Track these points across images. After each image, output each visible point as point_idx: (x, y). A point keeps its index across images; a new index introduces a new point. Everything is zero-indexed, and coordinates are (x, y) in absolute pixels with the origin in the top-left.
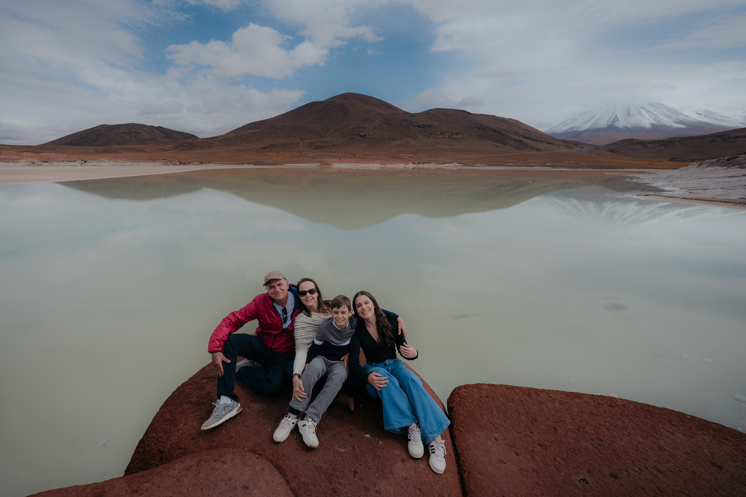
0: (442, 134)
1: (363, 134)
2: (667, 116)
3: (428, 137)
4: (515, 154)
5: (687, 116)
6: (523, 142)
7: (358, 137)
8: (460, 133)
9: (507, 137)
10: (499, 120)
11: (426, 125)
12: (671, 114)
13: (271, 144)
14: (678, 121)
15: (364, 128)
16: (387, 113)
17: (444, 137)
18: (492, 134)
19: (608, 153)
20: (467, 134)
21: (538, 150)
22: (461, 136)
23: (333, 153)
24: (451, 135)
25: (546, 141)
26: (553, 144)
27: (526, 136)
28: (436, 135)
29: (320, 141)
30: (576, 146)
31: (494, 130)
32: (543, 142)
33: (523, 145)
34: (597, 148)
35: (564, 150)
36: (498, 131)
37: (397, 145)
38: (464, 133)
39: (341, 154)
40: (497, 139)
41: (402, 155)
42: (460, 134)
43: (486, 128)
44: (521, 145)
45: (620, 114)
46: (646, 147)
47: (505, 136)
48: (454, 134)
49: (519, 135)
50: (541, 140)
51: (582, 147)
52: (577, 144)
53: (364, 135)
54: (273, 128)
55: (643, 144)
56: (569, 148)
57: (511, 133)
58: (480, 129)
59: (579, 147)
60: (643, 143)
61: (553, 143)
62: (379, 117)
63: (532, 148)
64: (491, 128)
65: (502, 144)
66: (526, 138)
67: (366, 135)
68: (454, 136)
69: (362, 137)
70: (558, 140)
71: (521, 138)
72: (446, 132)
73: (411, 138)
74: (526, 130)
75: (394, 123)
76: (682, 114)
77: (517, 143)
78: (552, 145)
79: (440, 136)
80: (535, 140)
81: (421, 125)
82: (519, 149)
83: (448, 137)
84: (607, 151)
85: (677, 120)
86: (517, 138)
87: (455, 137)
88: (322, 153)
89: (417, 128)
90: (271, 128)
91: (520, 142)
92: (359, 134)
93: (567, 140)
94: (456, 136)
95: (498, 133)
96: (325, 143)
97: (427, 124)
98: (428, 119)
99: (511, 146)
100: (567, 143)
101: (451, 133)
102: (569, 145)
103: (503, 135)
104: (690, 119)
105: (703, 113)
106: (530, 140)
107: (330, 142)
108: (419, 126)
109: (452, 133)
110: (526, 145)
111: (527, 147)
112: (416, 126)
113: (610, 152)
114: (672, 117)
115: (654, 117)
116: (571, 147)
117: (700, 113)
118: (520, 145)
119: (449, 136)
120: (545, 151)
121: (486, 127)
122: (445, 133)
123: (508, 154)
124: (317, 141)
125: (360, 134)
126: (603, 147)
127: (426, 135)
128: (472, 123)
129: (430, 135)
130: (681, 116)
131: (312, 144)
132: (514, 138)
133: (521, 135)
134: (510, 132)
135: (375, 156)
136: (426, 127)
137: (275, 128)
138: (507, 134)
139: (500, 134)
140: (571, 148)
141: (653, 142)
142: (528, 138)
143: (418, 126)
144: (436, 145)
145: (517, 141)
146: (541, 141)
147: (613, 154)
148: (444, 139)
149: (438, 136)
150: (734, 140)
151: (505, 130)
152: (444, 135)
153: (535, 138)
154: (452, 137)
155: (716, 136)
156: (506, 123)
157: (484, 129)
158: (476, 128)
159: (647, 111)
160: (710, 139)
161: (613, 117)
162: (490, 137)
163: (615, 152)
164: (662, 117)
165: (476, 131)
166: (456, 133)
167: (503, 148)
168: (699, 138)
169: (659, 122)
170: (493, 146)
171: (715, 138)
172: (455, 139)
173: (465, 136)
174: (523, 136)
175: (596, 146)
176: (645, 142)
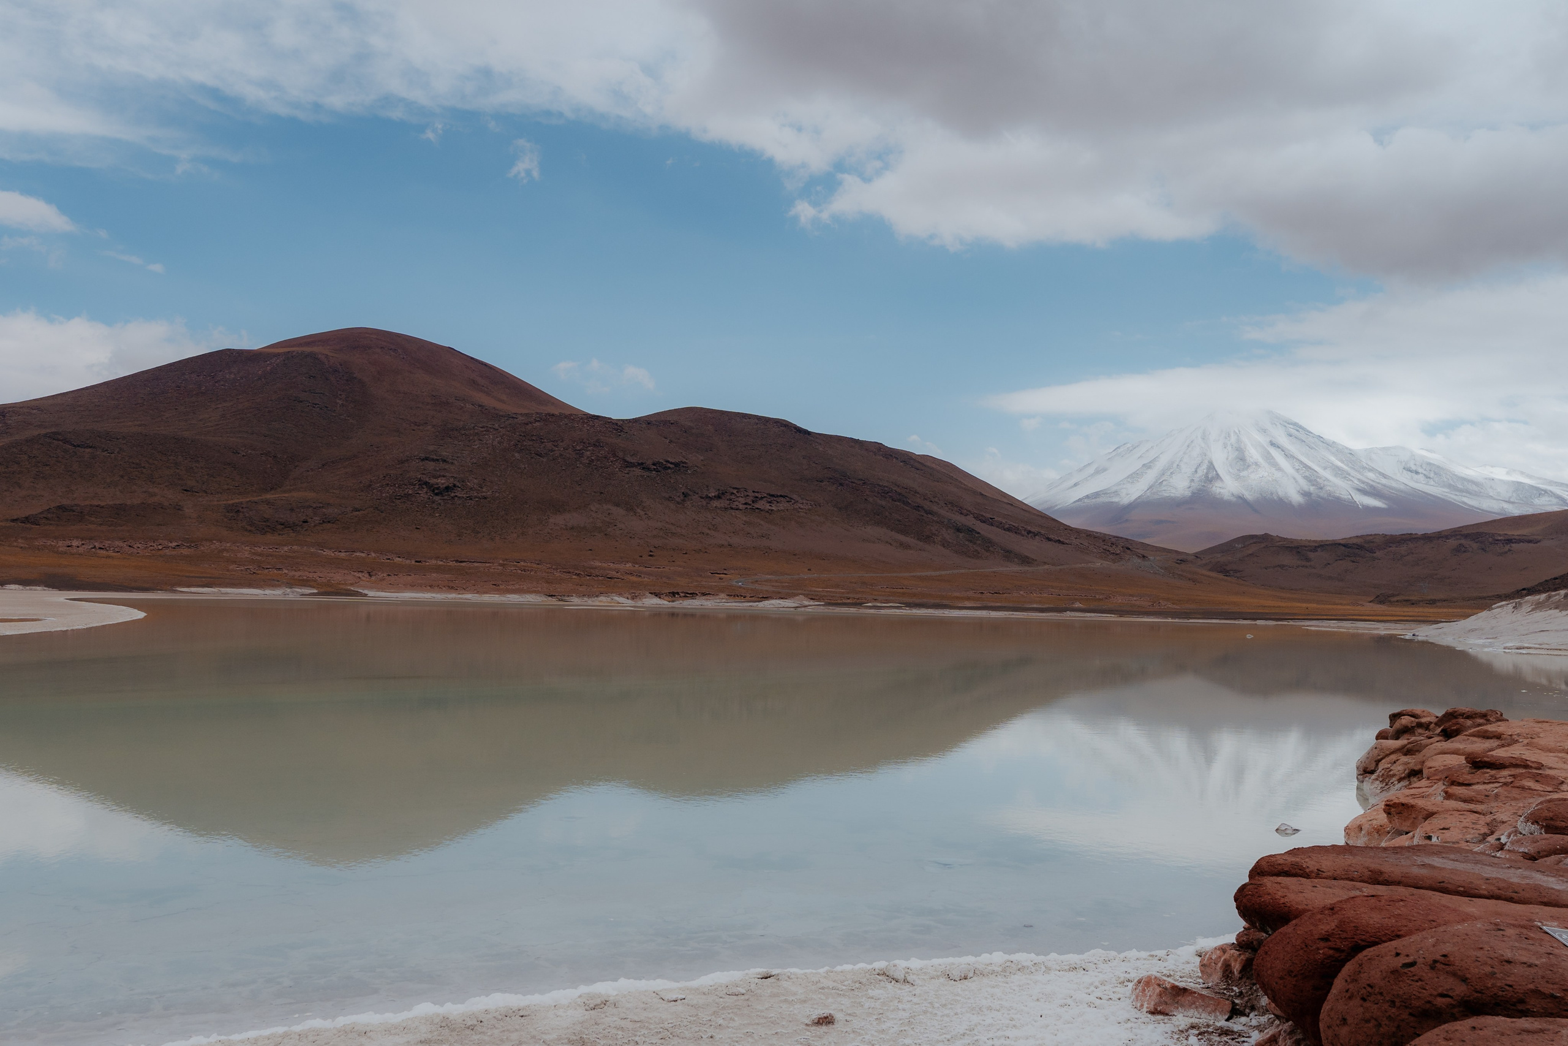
0: (722, 496)
1: (442, 482)
2: (1337, 471)
3: (678, 503)
4: (963, 571)
5: (1385, 476)
6: (979, 533)
7: (424, 494)
8: (781, 496)
10: (899, 459)
11: (668, 462)
12: (1345, 468)
13: (59, 507)
14: (1366, 487)
15: (444, 461)
16: (526, 415)
17: (732, 508)
18: (883, 503)
19: (1214, 574)
20: (802, 499)
21: (1026, 560)
22: (783, 505)
23: (330, 549)
24: (753, 502)
25: (1043, 532)
26: (1063, 543)
27: (982, 515)
28: (702, 498)
29: (268, 502)
30: (1129, 551)
31: (885, 493)
32: (1035, 534)
33: (978, 542)
34: (1182, 559)
35: (1098, 564)
36: (900, 494)
37: (572, 528)
38: (795, 497)
39: (363, 555)
40: (899, 521)
41: (598, 564)
42: (782, 499)
43: (861, 482)
44: (975, 543)
45: (1220, 458)
46: (1308, 560)
47: (923, 513)
48: (762, 498)
49: (963, 511)
50: (1029, 528)
51: (1144, 557)
52: (1130, 547)
53: (447, 488)
54: (58, 440)
55: (1299, 550)
56: (1111, 556)
57: (938, 504)
58: (841, 485)
59: (1137, 556)
60: (1298, 548)
61: (1067, 541)
62: (496, 426)
63: (1009, 555)
64: (878, 485)
65: (918, 539)
66: (984, 522)
67: (455, 486)
68: (761, 505)
69: (437, 494)
70: (1078, 532)
71: (970, 522)
72: (735, 491)
73: (617, 505)
74: (980, 494)
75: (552, 451)
76: (1372, 470)
77: (961, 535)
78: (1061, 547)
79: (716, 503)
80: (1009, 530)
81: (649, 462)
82: (970, 557)
83: (746, 506)
84: (1210, 570)
85: (1362, 485)
86: (959, 519)
87: (766, 509)
88: (286, 548)
89: (638, 471)
90: (48, 440)
91: (970, 531)
92: (426, 483)
93: (1101, 533)
94: (768, 507)
95: (899, 501)
96: (292, 510)
97: (671, 460)
98: (671, 442)
99: (945, 544)
100: (1104, 541)
101: (751, 494)
102: (1108, 548)
103: (918, 508)
104: (1395, 485)
105: (1420, 470)
106: (997, 527)
107: (315, 505)
108: (642, 464)
109: (756, 494)
110: (989, 544)
111: (991, 549)
112: (631, 465)
113: (1219, 572)
114: (1349, 475)
115: (1307, 474)
116: (1117, 554)
117: (1414, 468)
118: (971, 541)
119: (746, 504)
121: (860, 479)
122: (733, 493)
123: (943, 573)
124: (256, 499)
125: (433, 481)
126: (1196, 557)
127: (670, 499)
128: (814, 465)
129: (682, 498)
130: (1371, 475)
131: (235, 510)
132: (949, 520)
133: (969, 511)
134: (936, 499)
135: (501, 565)
136: (666, 468)
137: (65, 441)
138: (927, 505)
139: (908, 504)
140: (1117, 557)
141: (1322, 546)
142: (990, 522)
143: (639, 464)
144: (708, 534)
145: (959, 530)
146: (1029, 532)
147: (1229, 578)
148: (733, 512)
149: (711, 502)
150: (1507, 547)
151: (918, 493)
152: (731, 500)
153: (1011, 523)
154: (757, 507)
155: (1466, 536)
156: (918, 469)
157: (854, 485)
158: (831, 480)
159: (1288, 456)
160: (1453, 543)
161: (1204, 466)
162: (878, 515)
163: (1231, 572)
164: (1327, 474)
165: (830, 491)
166: (768, 494)
167: (920, 550)
168: (1427, 538)
169: (1321, 488)
170: (891, 545)
171: (1463, 541)
172: (767, 515)
173: (796, 506)
174: (976, 515)
175: (1176, 552)
176: (1301, 546)
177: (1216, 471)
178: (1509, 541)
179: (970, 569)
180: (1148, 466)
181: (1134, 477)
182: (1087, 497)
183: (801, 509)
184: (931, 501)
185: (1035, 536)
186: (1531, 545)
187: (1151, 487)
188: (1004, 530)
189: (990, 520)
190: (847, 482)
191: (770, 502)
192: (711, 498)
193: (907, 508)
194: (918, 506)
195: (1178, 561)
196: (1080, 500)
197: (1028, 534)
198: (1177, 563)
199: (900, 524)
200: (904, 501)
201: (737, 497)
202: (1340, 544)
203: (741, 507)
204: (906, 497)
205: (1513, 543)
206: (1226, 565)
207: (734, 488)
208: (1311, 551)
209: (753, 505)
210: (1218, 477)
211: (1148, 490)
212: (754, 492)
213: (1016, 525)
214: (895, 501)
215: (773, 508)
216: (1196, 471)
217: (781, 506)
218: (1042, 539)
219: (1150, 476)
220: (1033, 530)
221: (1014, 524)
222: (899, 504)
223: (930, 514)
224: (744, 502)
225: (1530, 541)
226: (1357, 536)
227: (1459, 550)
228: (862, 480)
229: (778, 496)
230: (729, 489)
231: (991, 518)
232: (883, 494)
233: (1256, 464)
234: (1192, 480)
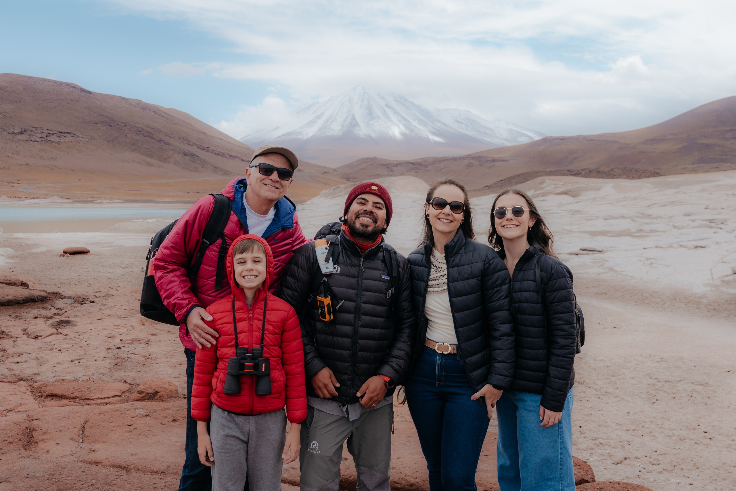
0: (25, 133)
5: (445, 125)
6: (198, 157)
8: (67, 133)
9: (167, 146)
10: (150, 110)
12: (426, 120)
14: (435, 131)
17: (31, 141)
18: (138, 138)
20: (83, 135)
21: (226, 173)
22: (69, 138)
24: (47, 136)
25: (239, 156)
27: (202, 146)
28: (9, 133)
31: (139, 131)
32: (235, 157)
33: (198, 162)
36: (149, 132)
38: (77, 133)
40: (147, 149)
42: (68, 135)
43: (123, 125)
44: (196, 163)
46: (392, 171)
47: (163, 144)
48: (53, 134)
49: (191, 143)
50: (231, 154)
55: (388, 166)
57: (174, 139)
58: (110, 126)
63: (216, 169)
64: (134, 126)
65: (159, 160)
66: (203, 150)
68: (54, 138)
71: (194, 150)
72: (34, 129)
74: (203, 133)
76: (438, 121)
77: (187, 158)
79: (19, 137)
80: (218, 154)
83: (41, 139)
84: (340, 178)
85: (433, 130)
86: (188, 148)
87: (56, 141)
91: (193, 155)
95: (148, 136)
99: (176, 163)
101: (45, 131)
103: (160, 141)
104: (450, 129)
105: (463, 122)
106: (211, 153)
109: (50, 132)
110: (204, 163)
111: (205, 166)
113: (345, 179)
114: (426, 123)
115: (405, 123)
117: (460, 120)
118: (193, 162)
119: (41, 138)
120: (238, 174)
121: (123, 123)
122: (32, 131)
123: (171, 181)
126: (334, 170)
128: (92, 113)
130: (438, 124)
132: (180, 148)
133: (194, 143)
134: (173, 136)
138: (166, 139)
139: (154, 138)
141: (401, 163)
144: (12, 157)
145: (185, 155)
146: (231, 156)
148: (32, 143)
149: (16, 137)
150: (492, 164)
151: (162, 132)
152: (30, 135)
153: (220, 150)
154: (50, 140)
155: (473, 158)
156: (163, 117)
157: (119, 126)
158: (104, 123)
159: (396, 113)
160: (466, 162)
161: (350, 118)
162: (134, 145)
163: (351, 179)
164: (415, 123)
165: (102, 130)
166: (58, 131)
167: (160, 167)
168: (454, 159)
170: (141, 164)
171: (472, 161)
172: (57, 145)
173: (77, 139)
174: (198, 146)
175: (325, 167)
176: (390, 164)
177: (356, 121)
178: (494, 161)
179: (189, 178)
180: (318, 117)
181: (311, 124)
182: (283, 135)
183: (82, 141)
184: (170, 137)
185: (234, 158)
186: (504, 163)
187: (320, 130)
188: (216, 154)
189: (207, 149)
190: (114, 124)
191: (59, 137)
192: (16, 134)
193: (153, 141)
194: (160, 140)
195: (324, 173)
196: (279, 137)
197: (230, 157)
198: (323, 174)
199: (148, 151)
200: (151, 137)
201: (35, 133)
202: (409, 163)
203: (38, 139)
204: (153, 134)
205: (495, 161)
206: (349, 175)
207: (34, 127)
208: (394, 166)
209: (47, 138)
210: (357, 124)
211: (318, 131)
212: (47, 130)
213: (223, 152)
214: (146, 137)
215: (61, 141)
216: (345, 121)
217: (67, 139)
218: (239, 160)
219: (320, 123)
220: (233, 154)
221: (222, 151)
222: (148, 138)
223: (168, 144)
224: (40, 137)
225: (504, 161)
226: (421, 158)
227: (469, 165)
228: (124, 123)
229: (65, 133)
230: (29, 128)
231: (207, 148)
232: (137, 132)
233: (378, 117)
234: (343, 126)
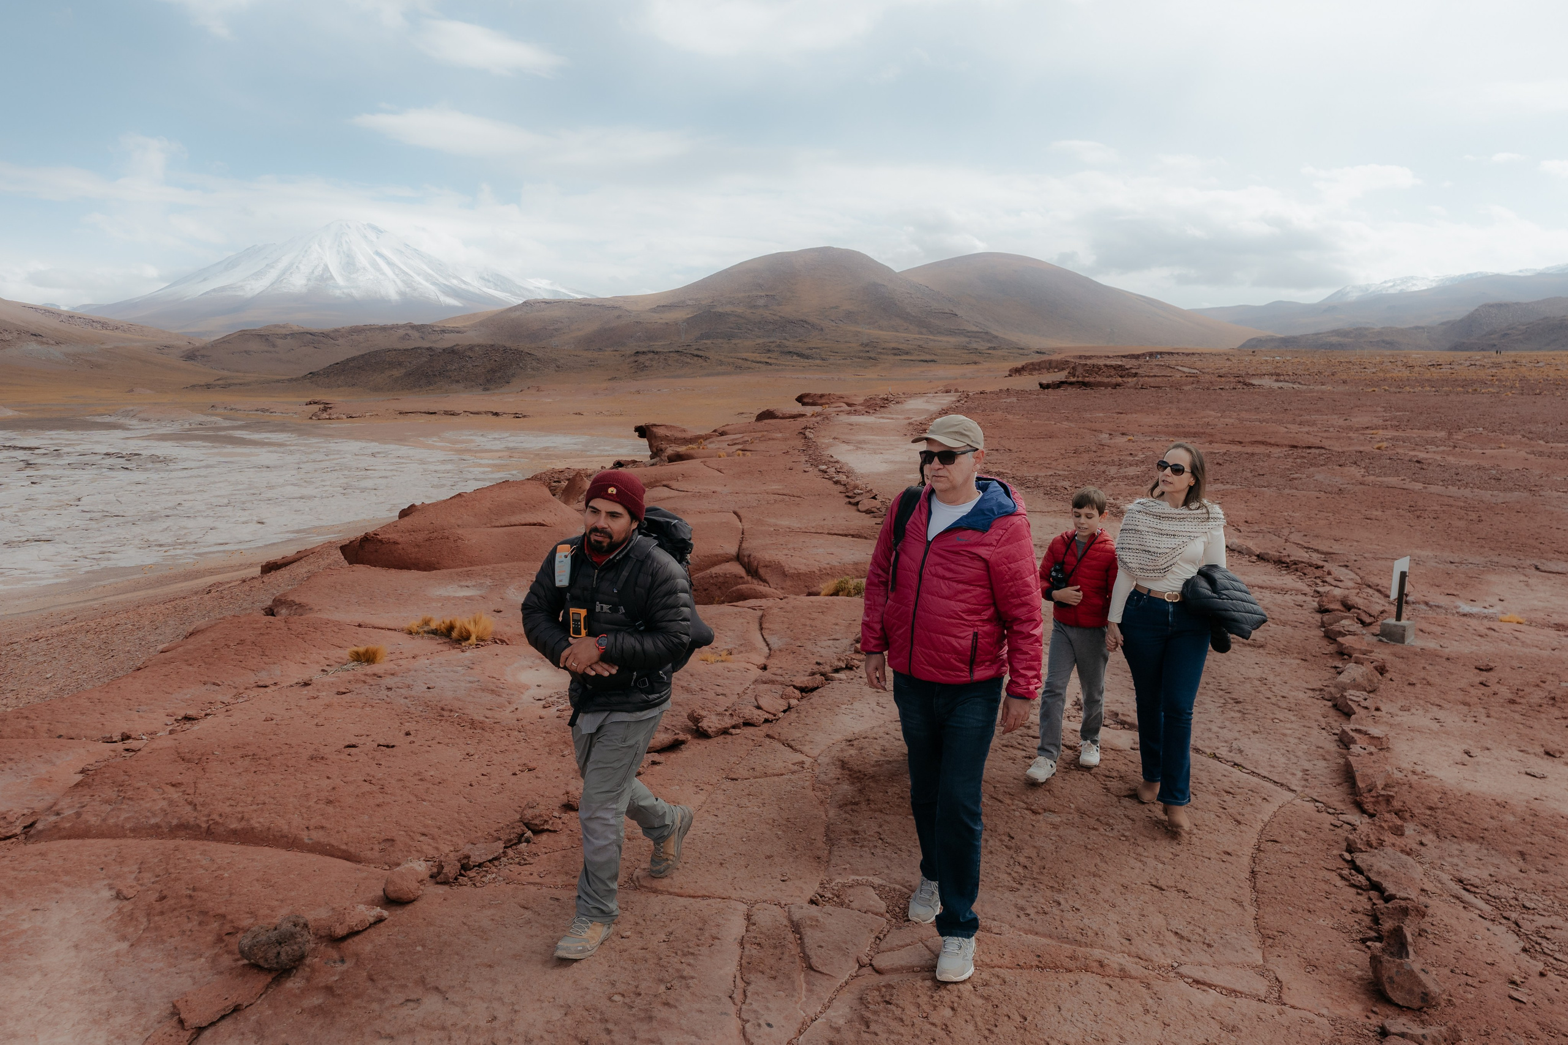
2: (428, 276)
5: (465, 282)
12: (435, 275)
14: (449, 290)
76: (456, 278)
85: (447, 289)
104: (471, 289)
105: (491, 279)
114: (438, 280)
130: (455, 282)
150: (441, 336)
159: (390, 263)
161: (320, 269)
164: (420, 279)
169: (415, 290)
177: (330, 273)
178: (443, 331)
180: (271, 266)
181: (257, 275)
182: (214, 290)
187: (272, 284)
196: (207, 293)
210: (332, 277)
211: (270, 286)
216: (313, 272)
225: (458, 332)
233: (364, 269)
234: (309, 280)
